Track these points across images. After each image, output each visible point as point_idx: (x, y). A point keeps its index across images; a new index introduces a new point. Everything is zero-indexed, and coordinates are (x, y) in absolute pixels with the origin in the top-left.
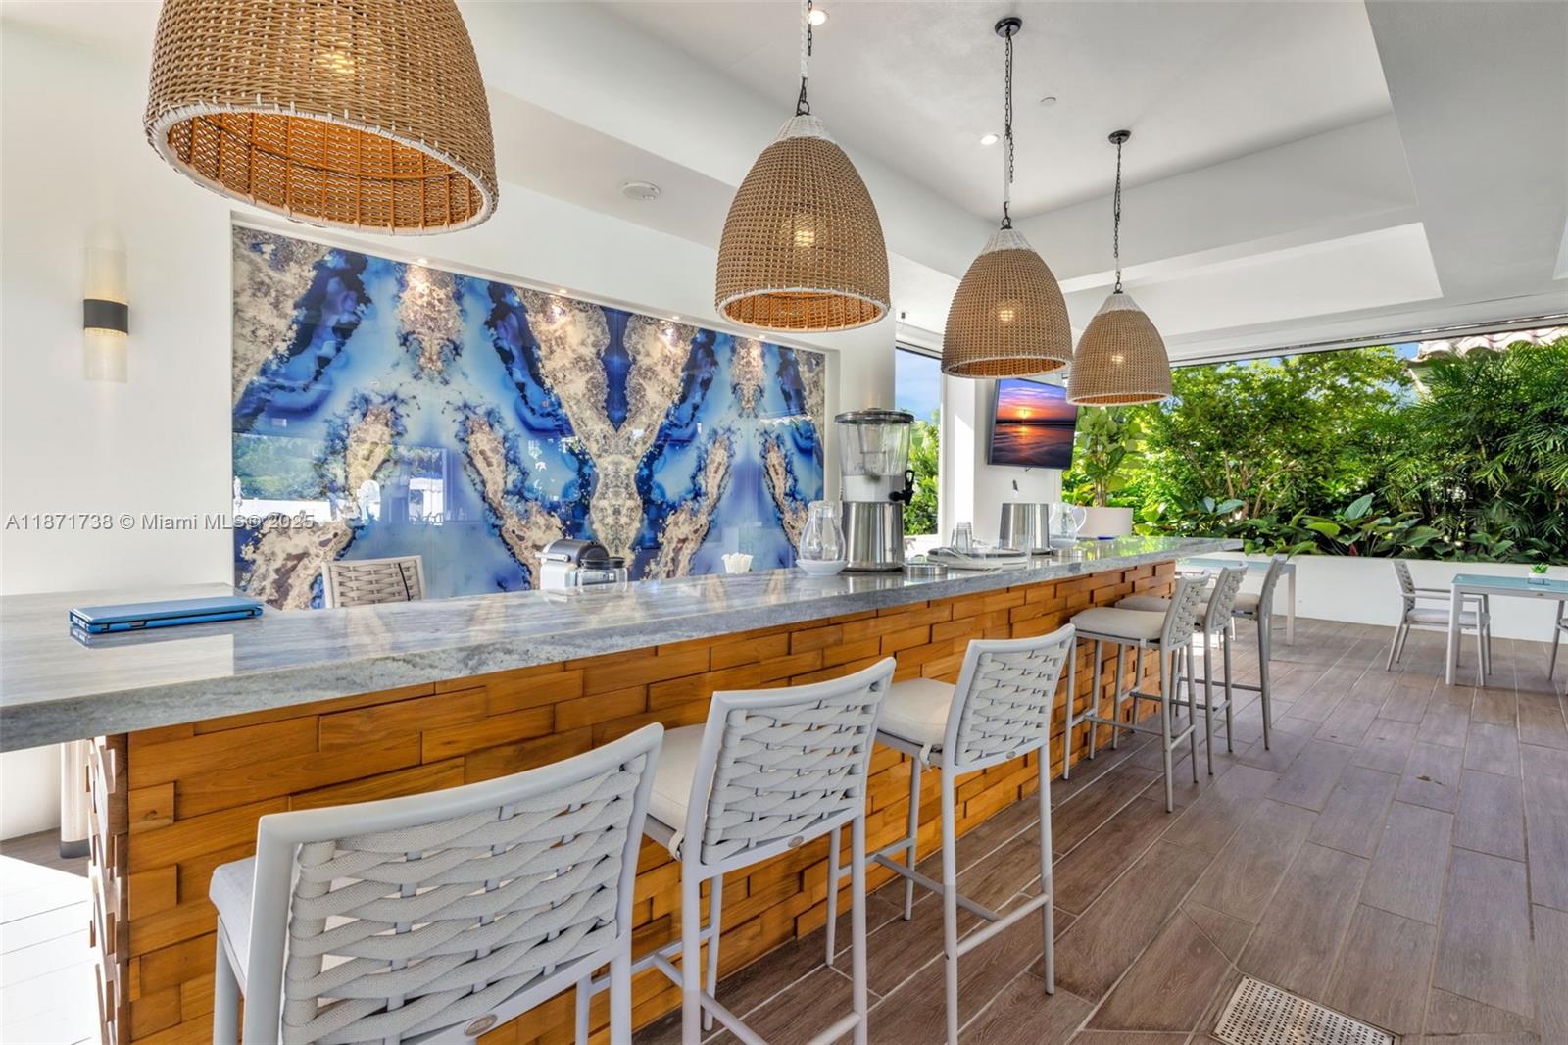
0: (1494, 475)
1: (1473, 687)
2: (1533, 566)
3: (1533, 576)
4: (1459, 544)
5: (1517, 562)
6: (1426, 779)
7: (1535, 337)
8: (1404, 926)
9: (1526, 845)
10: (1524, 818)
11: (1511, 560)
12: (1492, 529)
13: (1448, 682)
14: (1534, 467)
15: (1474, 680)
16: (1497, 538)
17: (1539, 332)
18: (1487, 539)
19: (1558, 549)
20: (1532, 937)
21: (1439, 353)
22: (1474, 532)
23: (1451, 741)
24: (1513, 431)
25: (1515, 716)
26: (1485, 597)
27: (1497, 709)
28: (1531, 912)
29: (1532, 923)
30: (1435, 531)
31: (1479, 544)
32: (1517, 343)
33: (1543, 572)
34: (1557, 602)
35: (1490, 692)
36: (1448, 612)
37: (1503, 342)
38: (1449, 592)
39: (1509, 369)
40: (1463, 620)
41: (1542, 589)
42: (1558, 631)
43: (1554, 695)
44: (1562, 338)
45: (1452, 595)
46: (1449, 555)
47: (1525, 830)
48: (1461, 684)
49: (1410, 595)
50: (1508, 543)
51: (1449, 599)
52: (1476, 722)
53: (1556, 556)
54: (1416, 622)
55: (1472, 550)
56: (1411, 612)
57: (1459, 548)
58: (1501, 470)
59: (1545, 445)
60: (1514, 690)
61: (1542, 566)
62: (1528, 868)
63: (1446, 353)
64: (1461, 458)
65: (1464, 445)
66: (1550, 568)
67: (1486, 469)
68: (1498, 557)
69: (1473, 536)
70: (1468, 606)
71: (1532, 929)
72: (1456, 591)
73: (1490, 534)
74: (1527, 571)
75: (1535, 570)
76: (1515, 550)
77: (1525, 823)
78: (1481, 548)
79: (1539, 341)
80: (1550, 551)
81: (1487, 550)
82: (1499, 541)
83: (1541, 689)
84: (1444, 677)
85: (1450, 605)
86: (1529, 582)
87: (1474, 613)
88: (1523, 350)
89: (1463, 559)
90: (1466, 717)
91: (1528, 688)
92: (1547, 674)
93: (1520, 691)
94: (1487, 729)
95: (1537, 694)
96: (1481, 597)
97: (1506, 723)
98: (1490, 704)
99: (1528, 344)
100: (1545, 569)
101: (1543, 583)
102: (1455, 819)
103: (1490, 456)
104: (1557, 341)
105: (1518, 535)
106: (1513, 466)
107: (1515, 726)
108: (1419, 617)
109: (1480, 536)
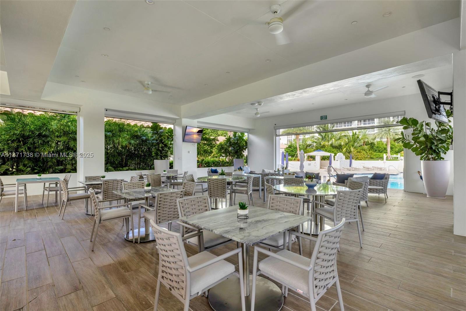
0: (25, 150)
1: (23, 211)
2: (38, 175)
3: (38, 177)
4: (14, 170)
5: (32, 174)
6: (15, 240)
7: (34, 112)
8: (17, 281)
9: (44, 245)
10: (42, 239)
11: (30, 174)
12: (25, 165)
13: (16, 211)
14: (36, 148)
15: (23, 209)
16: (26, 168)
17: (36, 112)
18: (23, 168)
19: (42, 170)
20: (49, 265)
21: (7, 111)
22: (19, 166)
23: (20, 227)
24: (30, 138)
25: (36, 216)
26: (25, 184)
27: (31, 215)
28: (48, 260)
29: (48, 262)
30: (7, 166)
31: (21, 170)
32: (30, 113)
33: (40, 176)
34: (44, 183)
35: (28, 211)
36: (15, 190)
37: (26, 112)
38: (15, 184)
39: (28, 120)
40: (20, 192)
41: (41, 180)
42: (44, 191)
43: (44, 208)
44: (41, 114)
45: (16, 185)
46: (12, 174)
47: (43, 242)
48: (20, 211)
49: (2, 187)
50: (29, 169)
51: (15, 186)
52: (26, 220)
53: (41, 172)
54: (4, 195)
55: (19, 172)
56: (3, 192)
57: (15, 171)
58: (27, 149)
59: (38, 142)
60: (34, 209)
61: (40, 174)
62: (45, 251)
63: (9, 112)
64: (15, 145)
65: (16, 140)
66: (42, 175)
67: (23, 148)
68: (26, 173)
69: (19, 167)
70: (20, 188)
71: (49, 263)
72: (18, 184)
73: (24, 166)
74: (36, 176)
75: (38, 176)
76: (31, 171)
77: (43, 240)
78: (21, 171)
79: (36, 114)
80: (40, 170)
81: (23, 171)
82: (27, 168)
83: (41, 207)
84: (15, 210)
85: (16, 188)
86: (37, 179)
87: (23, 190)
88: (32, 115)
89: (17, 174)
90: (23, 220)
91: (38, 207)
92: (42, 203)
93: (35, 209)
94: (29, 221)
95: (40, 208)
96: (24, 185)
97: (34, 218)
98: (29, 214)
99: (33, 114)
100: (41, 175)
101: (41, 179)
102: (25, 247)
103: (24, 144)
104: (40, 115)
105: (31, 167)
106: (30, 147)
107: (36, 218)
108: (5, 194)
109: (21, 167)
